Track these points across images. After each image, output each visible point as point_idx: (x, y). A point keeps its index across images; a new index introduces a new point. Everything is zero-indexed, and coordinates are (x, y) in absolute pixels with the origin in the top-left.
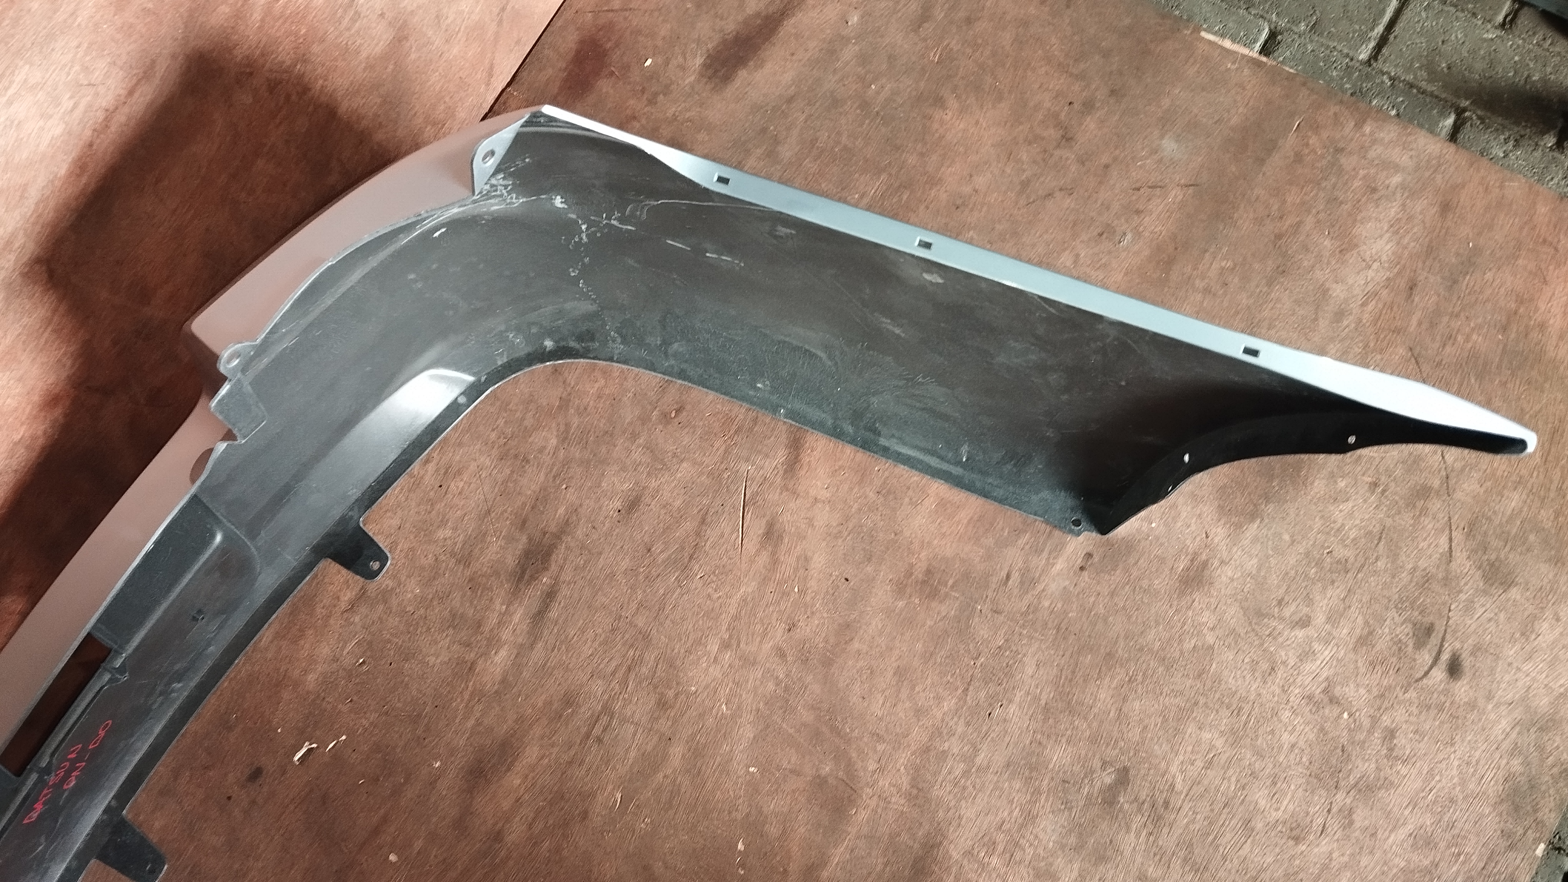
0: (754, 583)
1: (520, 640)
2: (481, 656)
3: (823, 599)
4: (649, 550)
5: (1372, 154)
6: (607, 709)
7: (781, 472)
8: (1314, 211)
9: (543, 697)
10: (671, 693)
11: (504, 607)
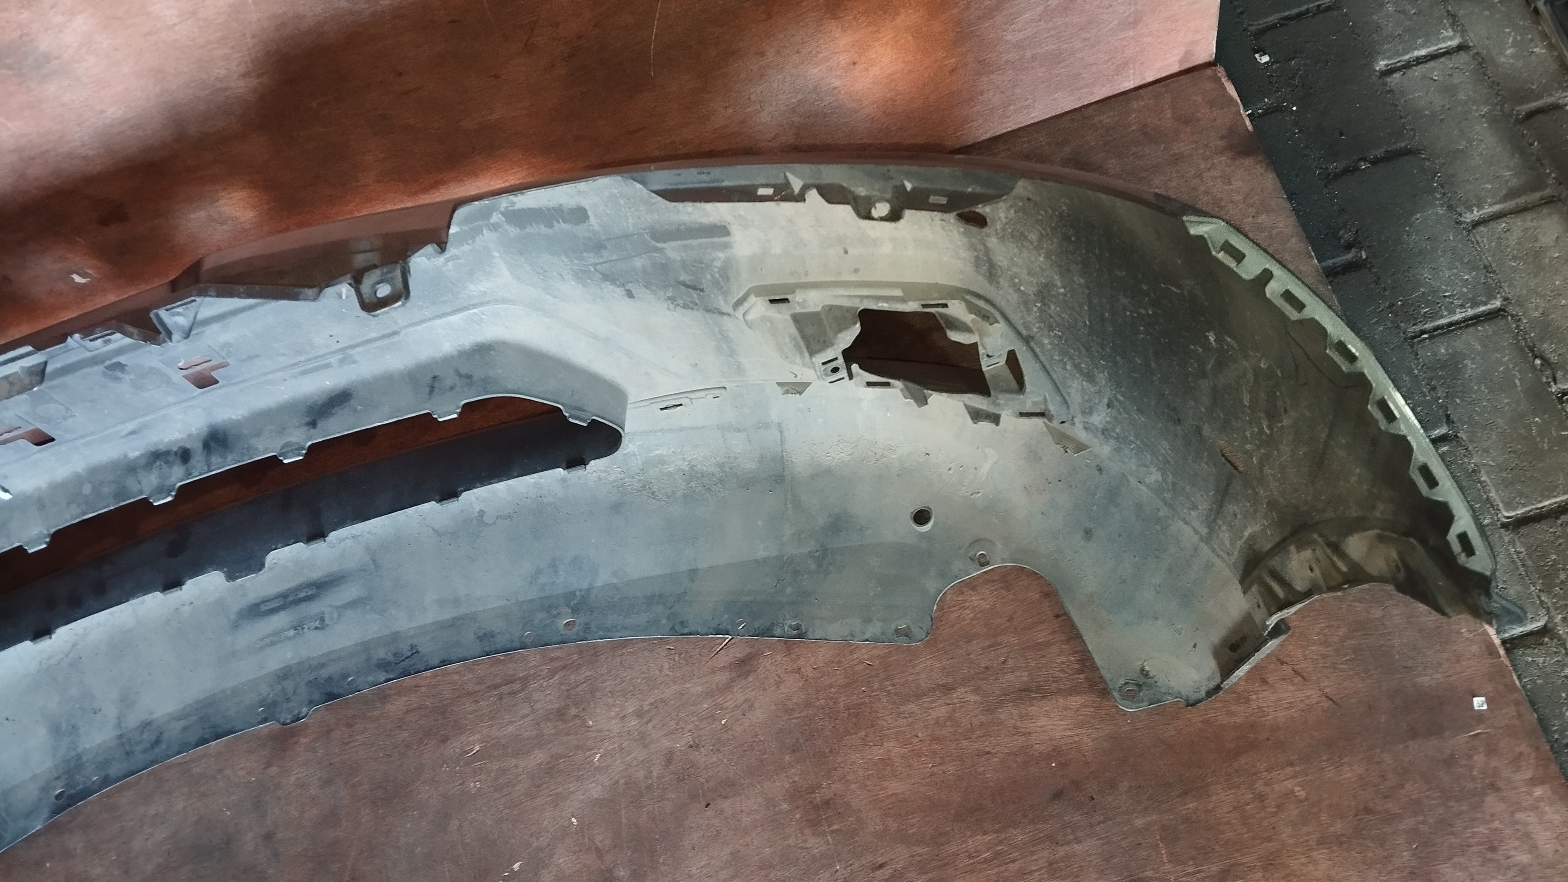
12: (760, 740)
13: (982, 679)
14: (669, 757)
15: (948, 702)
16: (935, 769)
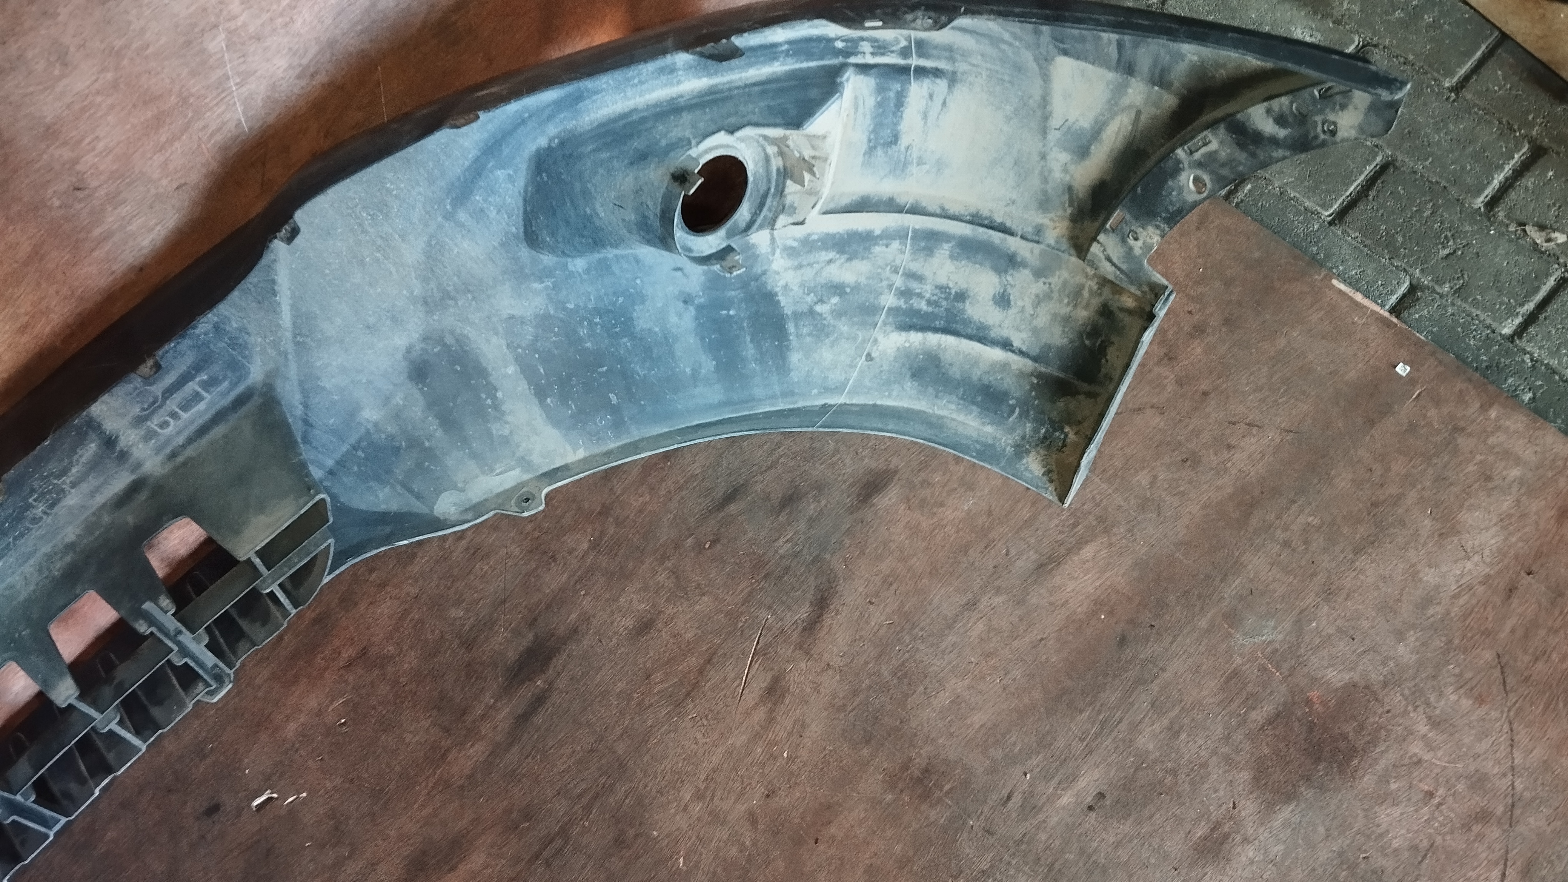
0: (744, 737)
1: (498, 738)
2: (456, 745)
3: (810, 772)
4: (648, 677)
5: (1492, 440)
6: (564, 832)
7: (800, 629)
8: (1419, 487)
9: (505, 803)
10: (631, 833)
11: (492, 701)
12: (830, 751)
13: (997, 579)
14: (752, 819)
15: (980, 616)
16: (1004, 682)
